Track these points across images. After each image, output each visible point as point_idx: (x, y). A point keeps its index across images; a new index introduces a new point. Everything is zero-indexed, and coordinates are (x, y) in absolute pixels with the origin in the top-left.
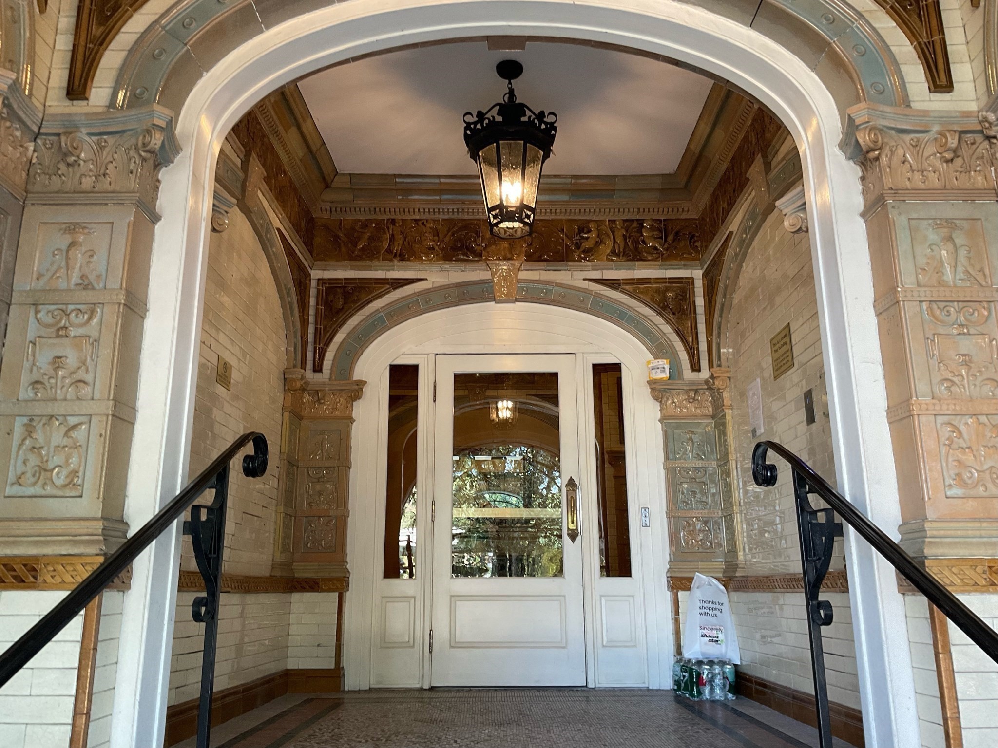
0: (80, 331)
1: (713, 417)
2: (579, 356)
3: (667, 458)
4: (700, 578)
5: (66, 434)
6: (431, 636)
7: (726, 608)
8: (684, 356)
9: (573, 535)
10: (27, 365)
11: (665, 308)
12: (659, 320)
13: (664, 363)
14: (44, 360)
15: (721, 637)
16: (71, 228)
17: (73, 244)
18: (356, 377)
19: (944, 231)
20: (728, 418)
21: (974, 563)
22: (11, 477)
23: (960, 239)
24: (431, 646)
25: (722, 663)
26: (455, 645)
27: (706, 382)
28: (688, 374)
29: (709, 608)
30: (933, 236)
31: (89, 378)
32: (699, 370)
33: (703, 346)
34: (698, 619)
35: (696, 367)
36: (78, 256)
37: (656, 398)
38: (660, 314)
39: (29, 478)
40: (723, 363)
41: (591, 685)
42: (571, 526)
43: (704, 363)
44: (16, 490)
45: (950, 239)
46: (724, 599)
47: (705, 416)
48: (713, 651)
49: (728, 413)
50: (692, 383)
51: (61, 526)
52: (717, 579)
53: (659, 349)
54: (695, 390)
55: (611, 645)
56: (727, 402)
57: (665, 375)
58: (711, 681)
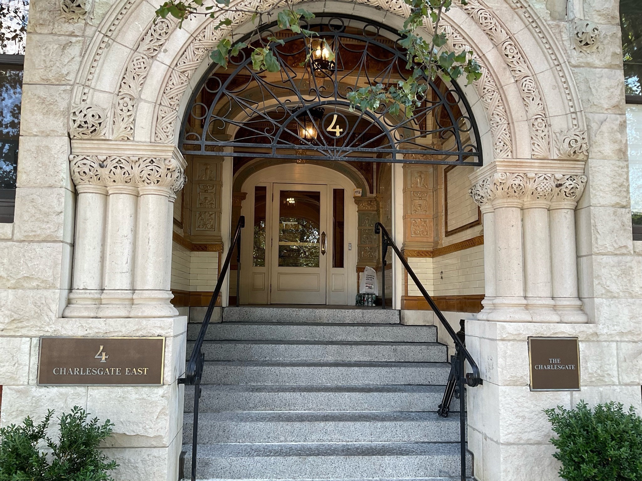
0: (211, 191)
1: (376, 211)
2: (328, 185)
3: (359, 226)
4: (367, 267)
5: (210, 216)
6: (271, 286)
7: (375, 278)
8: (367, 188)
9: (323, 252)
10: (198, 199)
11: (362, 169)
12: (359, 173)
13: (360, 190)
14: (202, 198)
15: (373, 287)
16: (206, 164)
17: (207, 169)
18: (242, 191)
19: (419, 174)
20: (381, 212)
21: (414, 251)
22: (197, 226)
23: (423, 176)
24: (271, 290)
25: (372, 294)
26: (280, 290)
27: (375, 198)
28: (369, 194)
29: (370, 277)
30: (416, 175)
31: (214, 203)
32: (373, 193)
33: (375, 184)
34: (366, 281)
35: (372, 192)
36: (208, 172)
37: (356, 203)
38: (359, 171)
39: (201, 226)
40: (381, 192)
41: (327, 304)
42: (323, 249)
43: (375, 191)
44: (199, 229)
45: (420, 176)
46: (375, 275)
47: (373, 211)
48: (370, 291)
49: (381, 210)
50: (370, 198)
51: (211, 238)
52: (373, 268)
53: (359, 185)
54: (370, 201)
55: (336, 291)
56: (381, 206)
57: (360, 195)
58: (367, 300)
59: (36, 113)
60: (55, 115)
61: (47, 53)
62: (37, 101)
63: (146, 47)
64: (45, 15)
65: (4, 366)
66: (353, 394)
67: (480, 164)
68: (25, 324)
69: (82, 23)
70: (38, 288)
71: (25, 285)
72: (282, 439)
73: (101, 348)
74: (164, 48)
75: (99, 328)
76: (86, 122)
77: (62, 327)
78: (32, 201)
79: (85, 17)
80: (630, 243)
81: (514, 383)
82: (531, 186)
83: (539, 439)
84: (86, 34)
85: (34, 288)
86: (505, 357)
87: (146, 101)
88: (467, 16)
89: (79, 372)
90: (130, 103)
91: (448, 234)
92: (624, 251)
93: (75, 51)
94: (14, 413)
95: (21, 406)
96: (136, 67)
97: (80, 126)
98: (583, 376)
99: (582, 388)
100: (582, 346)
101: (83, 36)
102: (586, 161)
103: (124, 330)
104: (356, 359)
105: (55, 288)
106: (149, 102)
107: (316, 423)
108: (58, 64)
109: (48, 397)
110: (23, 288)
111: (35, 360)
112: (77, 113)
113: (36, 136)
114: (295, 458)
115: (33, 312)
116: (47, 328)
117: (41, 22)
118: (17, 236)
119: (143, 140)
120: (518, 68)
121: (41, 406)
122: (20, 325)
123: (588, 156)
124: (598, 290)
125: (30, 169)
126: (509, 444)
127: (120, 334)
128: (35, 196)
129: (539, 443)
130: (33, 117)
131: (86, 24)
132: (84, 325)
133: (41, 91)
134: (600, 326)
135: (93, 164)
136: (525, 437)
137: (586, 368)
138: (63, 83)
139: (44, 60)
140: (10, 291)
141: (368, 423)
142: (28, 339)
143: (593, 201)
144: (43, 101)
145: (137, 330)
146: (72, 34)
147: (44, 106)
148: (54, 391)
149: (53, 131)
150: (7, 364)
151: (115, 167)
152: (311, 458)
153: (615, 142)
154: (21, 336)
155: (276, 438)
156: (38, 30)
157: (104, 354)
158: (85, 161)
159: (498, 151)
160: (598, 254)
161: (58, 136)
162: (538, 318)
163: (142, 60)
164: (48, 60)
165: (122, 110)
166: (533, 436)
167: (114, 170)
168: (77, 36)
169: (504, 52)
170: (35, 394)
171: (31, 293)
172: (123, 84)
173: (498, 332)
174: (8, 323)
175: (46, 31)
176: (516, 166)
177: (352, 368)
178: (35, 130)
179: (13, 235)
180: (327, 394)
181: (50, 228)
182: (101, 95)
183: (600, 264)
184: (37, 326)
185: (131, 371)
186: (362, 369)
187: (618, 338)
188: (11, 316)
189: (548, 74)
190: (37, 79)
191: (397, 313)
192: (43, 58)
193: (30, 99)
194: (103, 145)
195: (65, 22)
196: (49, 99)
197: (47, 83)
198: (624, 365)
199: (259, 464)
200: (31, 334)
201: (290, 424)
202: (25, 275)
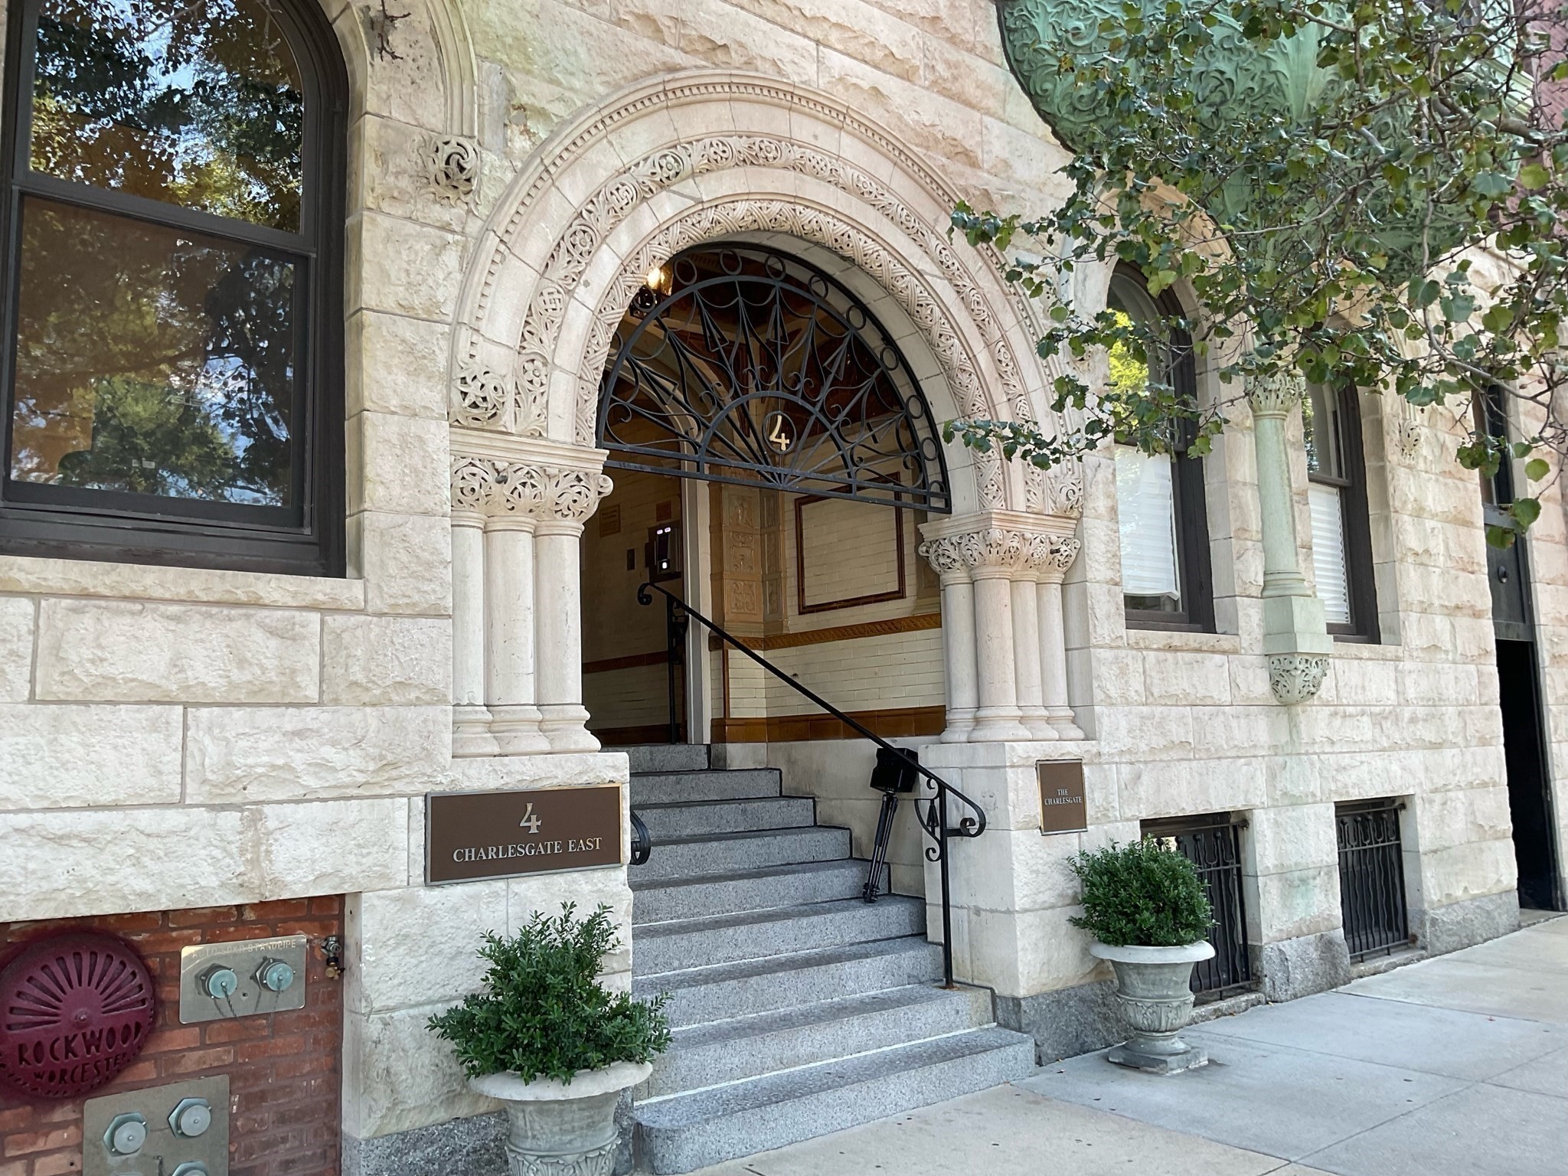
59: (395, 370)
60: (429, 378)
61: (412, 257)
62: (400, 348)
63: (563, 273)
64: (404, 183)
65: (369, 854)
66: (740, 883)
67: (948, 509)
68: (404, 770)
69: (460, 210)
70: (417, 703)
71: (395, 698)
72: (676, 964)
73: (529, 808)
74: (584, 278)
75: (523, 773)
76: (484, 399)
77: (464, 774)
78: (404, 539)
79: (468, 199)
80: (1123, 631)
81: (1026, 827)
82: (1026, 550)
83: (1053, 900)
84: (468, 230)
85: (410, 704)
86: (1016, 790)
87: (563, 370)
88: (955, 295)
89: (497, 854)
90: (544, 371)
91: (804, 610)
92: (1119, 643)
93: (451, 258)
94: (392, 941)
95: (405, 926)
96: (549, 306)
97: (475, 405)
98: (1090, 811)
99: (1089, 828)
100: (1086, 770)
101: (463, 233)
102: (1079, 519)
103: (560, 773)
104: (688, 831)
105: (446, 702)
106: (567, 372)
107: (722, 931)
108: (430, 282)
109: (448, 905)
110: (391, 703)
111: (419, 838)
112: (469, 380)
113: (393, 413)
114: (733, 983)
115: (418, 749)
116: (440, 778)
117: (396, 194)
118: (377, 604)
119: (562, 438)
120: (1012, 382)
121: (436, 923)
122: (394, 773)
123: (1081, 513)
124: (1098, 695)
125: (391, 477)
126: (1026, 911)
127: (555, 782)
128: (407, 530)
129: (1052, 907)
130: (390, 378)
131: (469, 211)
132: (498, 768)
133: (406, 329)
134: (1103, 743)
135: (486, 477)
136: (1041, 898)
137: (1093, 800)
138: (435, 317)
139: (407, 271)
140: (368, 710)
141: (790, 922)
142: (405, 800)
143: (1090, 576)
144: (411, 350)
145: (581, 773)
146: (446, 228)
147: (411, 358)
148: (457, 892)
149: (425, 408)
150: (375, 849)
151: (524, 484)
152: (753, 980)
153: (1109, 497)
154: (391, 796)
155: (668, 965)
156: (385, 206)
157: (534, 817)
158: (474, 470)
159: (990, 497)
160: (1095, 646)
161: (432, 418)
162: (1040, 735)
163: (556, 296)
164: (412, 271)
165: (531, 382)
166: (1048, 897)
167: (520, 488)
168: (453, 232)
169: (997, 357)
170: (427, 902)
171: (410, 713)
172: (527, 335)
173: (1008, 755)
174: (373, 772)
175: (400, 213)
176: (1011, 521)
177: (709, 845)
178: (394, 402)
179: (366, 601)
180: (704, 886)
181: (434, 591)
182: (495, 349)
183: (1099, 660)
184: (424, 774)
185: (577, 844)
186: (724, 844)
187: (1117, 759)
188: (382, 757)
189: (1040, 392)
190: (390, 303)
191: (704, 749)
192: (405, 266)
193: (385, 341)
194: (498, 441)
195: (435, 202)
196: (420, 347)
197: (408, 312)
198: (1125, 793)
199: (684, 1002)
200: (409, 790)
201: (685, 936)
202: (398, 679)
